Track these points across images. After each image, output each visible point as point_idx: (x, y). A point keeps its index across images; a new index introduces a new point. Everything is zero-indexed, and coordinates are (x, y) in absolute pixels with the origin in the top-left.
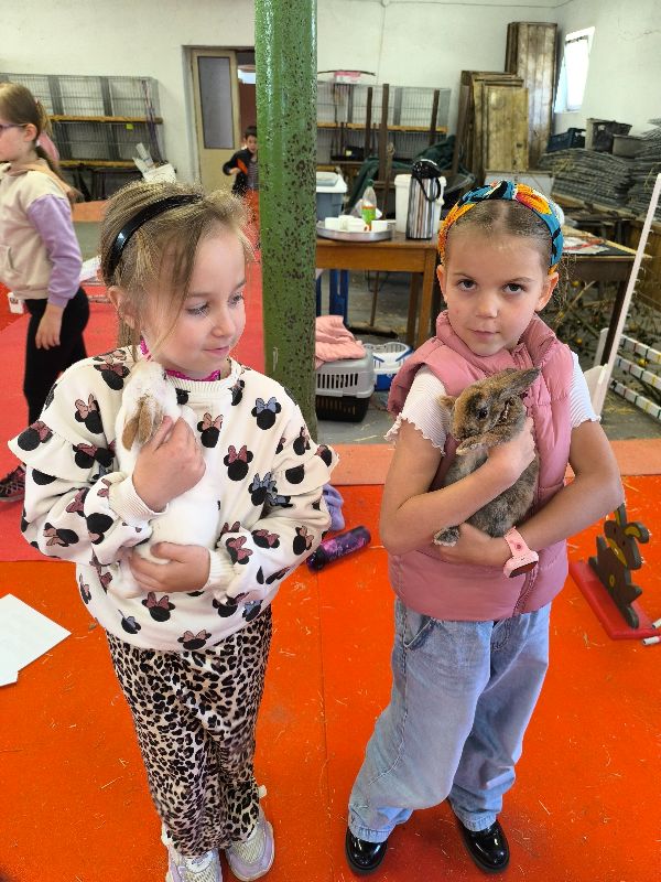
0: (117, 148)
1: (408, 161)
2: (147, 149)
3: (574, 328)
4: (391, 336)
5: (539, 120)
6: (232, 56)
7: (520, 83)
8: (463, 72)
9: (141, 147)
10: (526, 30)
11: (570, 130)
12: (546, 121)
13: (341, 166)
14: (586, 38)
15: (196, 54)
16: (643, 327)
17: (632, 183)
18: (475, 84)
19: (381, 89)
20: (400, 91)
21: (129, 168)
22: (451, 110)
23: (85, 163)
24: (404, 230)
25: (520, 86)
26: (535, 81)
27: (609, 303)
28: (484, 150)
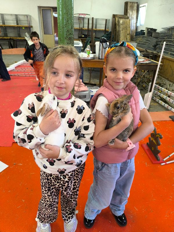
0: (20, 34)
1: (99, 38)
2: (28, 34)
3: (142, 83)
4: (95, 85)
5: (133, 28)
6: (52, 9)
7: (128, 18)
8: (113, 15)
9: (27, 34)
10: (130, 4)
11: (141, 30)
12: (135, 28)
13: (81, 39)
14: (145, 6)
15: (41, 9)
16: (160, 82)
17: (157, 45)
18: (116, 18)
19: (91, 19)
20: (96, 19)
21: (24, 39)
22: (110, 25)
23: (11, 38)
24: (98, 57)
25: (128, 19)
26: (132, 17)
27: (151, 76)
28: (119, 36)
